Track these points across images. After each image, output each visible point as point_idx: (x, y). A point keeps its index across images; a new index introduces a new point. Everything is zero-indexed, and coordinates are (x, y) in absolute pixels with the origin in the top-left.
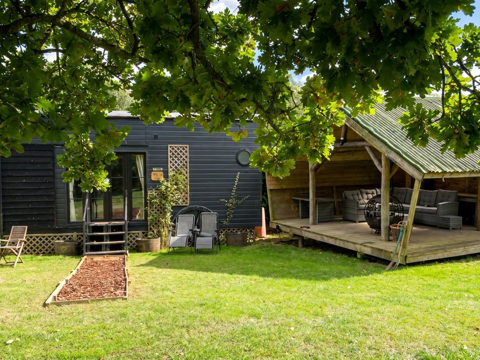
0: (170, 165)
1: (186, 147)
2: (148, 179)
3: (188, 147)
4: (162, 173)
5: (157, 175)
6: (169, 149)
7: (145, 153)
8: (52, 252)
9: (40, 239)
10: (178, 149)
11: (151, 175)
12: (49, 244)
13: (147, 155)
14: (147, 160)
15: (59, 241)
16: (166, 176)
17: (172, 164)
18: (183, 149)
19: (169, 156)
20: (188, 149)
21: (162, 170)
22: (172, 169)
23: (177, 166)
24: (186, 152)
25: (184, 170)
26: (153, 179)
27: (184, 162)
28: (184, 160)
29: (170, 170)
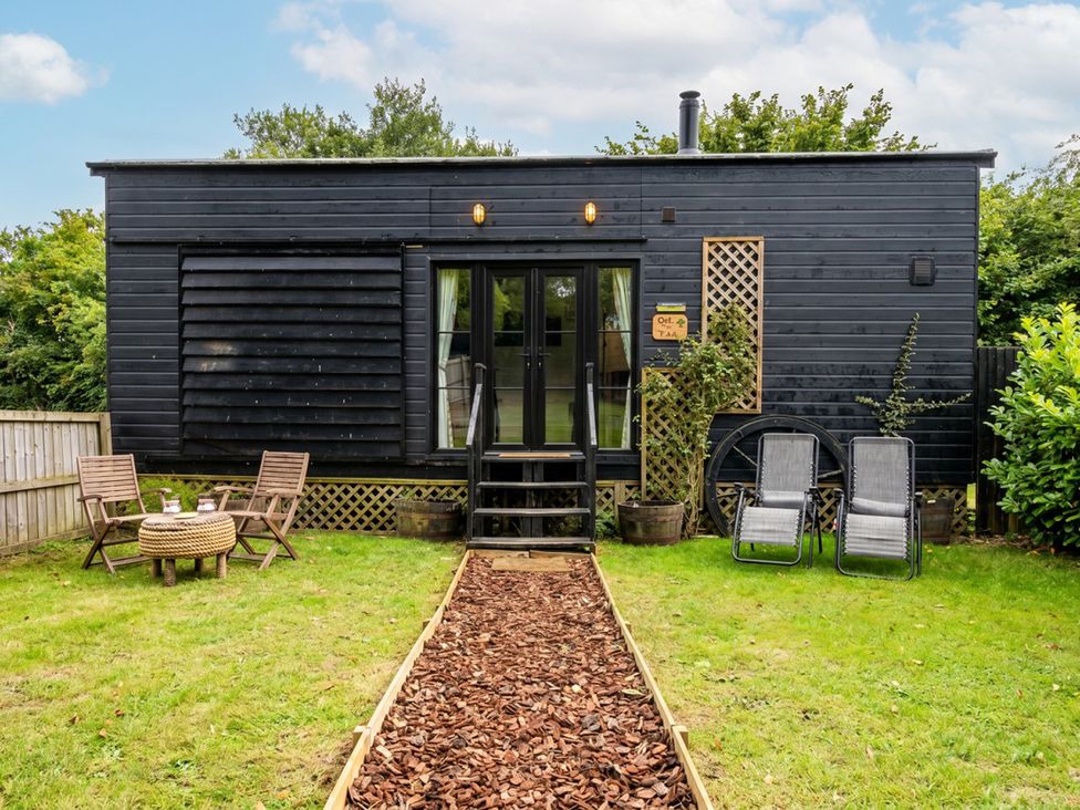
0: (707, 295)
1: (756, 243)
2: (642, 337)
3: (761, 244)
4: (684, 318)
5: (669, 324)
6: (706, 249)
7: (638, 261)
8: (384, 524)
9: (346, 491)
10: (733, 249)
11: (652, 324)
12: (382, 506)
13: (644, 268)
14: (643, 280)
15: (400, 492)
16: (694, 328)
17: (713, 292)
18: (748, 249)
19: (705, 271)
20: (760, 249)
21: (683, 309)
22: (713, 306)
23: (729, 299)
24: (755, 257)
25: (749, 310)
26: (657, 335)
27: (749, 287)
28: (748, 280)
29: (707, 310)
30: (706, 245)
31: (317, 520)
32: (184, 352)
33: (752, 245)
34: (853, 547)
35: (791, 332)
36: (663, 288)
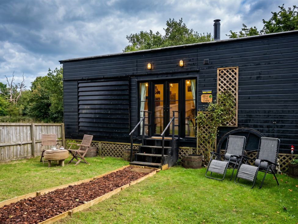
0: (219, 87)
2: (198, 102)
4: (211, 95)
5: (206, 97)
7: (197, 77)
9: (116, 146)
10: (228, 71)
11: (201, 97)
13: (198, 80)
14: (198, 83)
16: (214, 98)
17: (221, 86)
18: (233, 71)
19: (218, 79)
20: (237, 71)
21: (211, 92)
22: (221, 91)
23: (226, 88)
24: (235, 74)
25: (233, 92)
26: (202, 101)
27: (233, 84)
28: (233, 81)
29: (219, 93)
30: (218, 71)
31: (113, 154)
32: (79, 108)
33: (234, 70)
34: (240, 175)
35: (249, 99)
36: (205, 86)
